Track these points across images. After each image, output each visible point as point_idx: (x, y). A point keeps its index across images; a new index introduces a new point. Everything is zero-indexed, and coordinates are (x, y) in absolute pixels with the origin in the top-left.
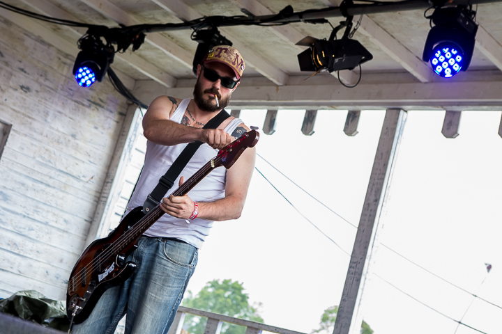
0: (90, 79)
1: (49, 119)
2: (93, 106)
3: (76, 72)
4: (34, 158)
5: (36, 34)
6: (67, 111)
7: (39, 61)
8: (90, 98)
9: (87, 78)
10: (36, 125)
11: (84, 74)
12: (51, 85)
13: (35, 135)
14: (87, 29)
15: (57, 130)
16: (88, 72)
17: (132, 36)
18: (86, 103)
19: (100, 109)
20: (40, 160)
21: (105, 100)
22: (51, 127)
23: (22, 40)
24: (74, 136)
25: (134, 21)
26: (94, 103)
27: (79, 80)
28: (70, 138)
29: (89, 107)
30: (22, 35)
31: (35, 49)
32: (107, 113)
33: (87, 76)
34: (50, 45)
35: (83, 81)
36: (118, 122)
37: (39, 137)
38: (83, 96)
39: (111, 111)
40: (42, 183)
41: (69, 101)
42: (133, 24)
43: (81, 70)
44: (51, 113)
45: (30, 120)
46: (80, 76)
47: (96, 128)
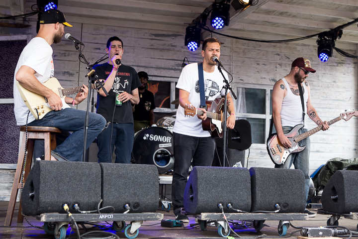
0: (326, 57)
1: (320, 78)
2: (339, 65)
3: (319, 56)
4: (319, 98)
5: (301, 43)
6: (327, 72)
7: (306, 55)
8: (336, 62)
9: (325, 57)
10: (315, 83)
11: (323, 56)
12: (316, 63)
13: (316, 88)
14: (318, 36)
15: (326, 82)
16: (324, 54)
17: (336, 33)
18: (335, 64)
19: (343, 65)
20: (322, 98)
21: (344, 60)
22: (322, 82)
23: (296, 48)
24: (334, 82)
25: (336, 25)
26: (339, 63)
27: (322, 60)
28: (333, 83)
29: (338, 65)
30: (295, 46)
31: (303, 50)
32: (348, 65)
33: (324, 56)
34: (309, 45)
35: (324, 59)
36: (354, 68)
37: (318, 88)
38: (332, 62)
39: (349, 64)
40: (327, 108)
41: (327, 67)
42: (337, 26)
43: (321, 55)
44: (320, 75)
45: (311, 82)
46: (322, 58)
47: (344, 74)
